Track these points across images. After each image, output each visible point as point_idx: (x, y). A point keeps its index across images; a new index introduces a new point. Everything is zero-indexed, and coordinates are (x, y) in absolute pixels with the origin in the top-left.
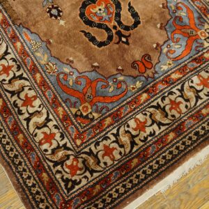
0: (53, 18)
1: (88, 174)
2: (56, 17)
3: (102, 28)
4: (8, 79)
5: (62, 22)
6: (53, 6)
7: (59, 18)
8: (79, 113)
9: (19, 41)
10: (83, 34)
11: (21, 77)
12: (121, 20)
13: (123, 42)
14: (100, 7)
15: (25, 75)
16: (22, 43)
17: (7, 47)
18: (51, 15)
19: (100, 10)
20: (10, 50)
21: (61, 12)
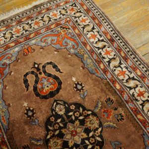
0: (80, 83)
1: (66, 8)
2: (78, 83)
3: (49, 74)
4: (106, 48)
5: (74, 79)
6: (80, 91)
7: (76, 83)
8: (68, 29)
9: (102, 69)
10: (61, 71)
11: (99, 48)
12: (35, 78)
13: (37, 64)
14: (47, 88)
15: (97, 49)
16: (100, 67)
17: (109, 65)
18: (81, 85)
19: (48, 87)
20: (107, 63)
21: (75, 87)
